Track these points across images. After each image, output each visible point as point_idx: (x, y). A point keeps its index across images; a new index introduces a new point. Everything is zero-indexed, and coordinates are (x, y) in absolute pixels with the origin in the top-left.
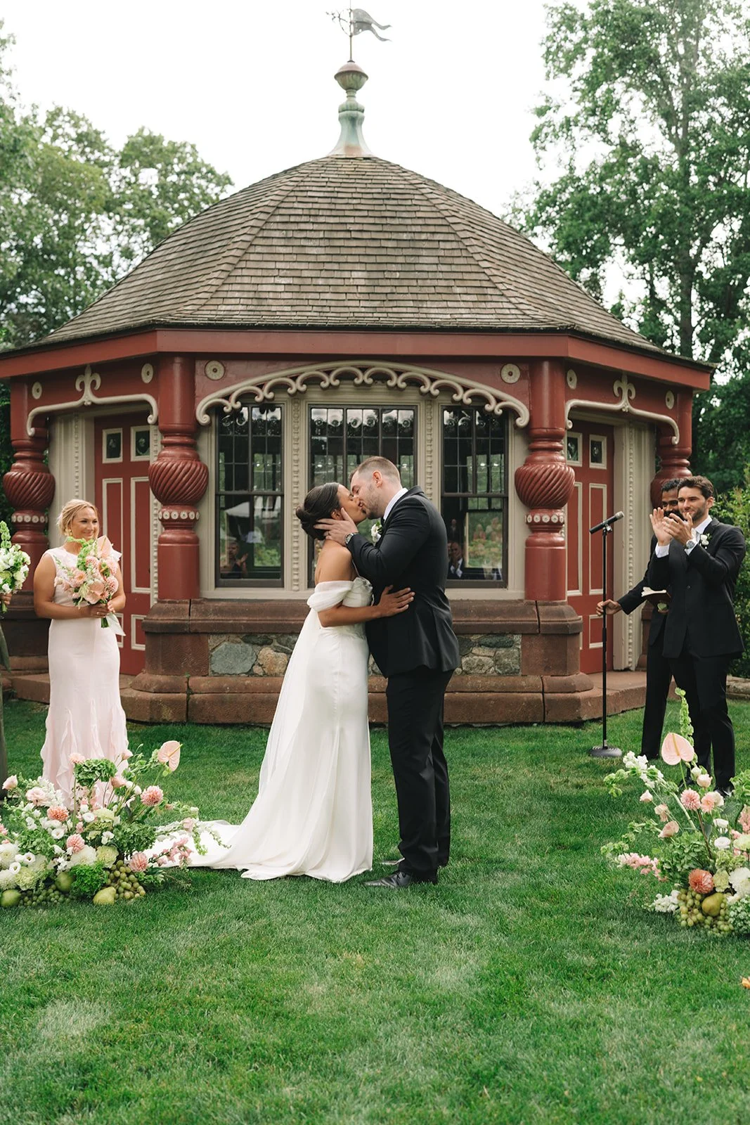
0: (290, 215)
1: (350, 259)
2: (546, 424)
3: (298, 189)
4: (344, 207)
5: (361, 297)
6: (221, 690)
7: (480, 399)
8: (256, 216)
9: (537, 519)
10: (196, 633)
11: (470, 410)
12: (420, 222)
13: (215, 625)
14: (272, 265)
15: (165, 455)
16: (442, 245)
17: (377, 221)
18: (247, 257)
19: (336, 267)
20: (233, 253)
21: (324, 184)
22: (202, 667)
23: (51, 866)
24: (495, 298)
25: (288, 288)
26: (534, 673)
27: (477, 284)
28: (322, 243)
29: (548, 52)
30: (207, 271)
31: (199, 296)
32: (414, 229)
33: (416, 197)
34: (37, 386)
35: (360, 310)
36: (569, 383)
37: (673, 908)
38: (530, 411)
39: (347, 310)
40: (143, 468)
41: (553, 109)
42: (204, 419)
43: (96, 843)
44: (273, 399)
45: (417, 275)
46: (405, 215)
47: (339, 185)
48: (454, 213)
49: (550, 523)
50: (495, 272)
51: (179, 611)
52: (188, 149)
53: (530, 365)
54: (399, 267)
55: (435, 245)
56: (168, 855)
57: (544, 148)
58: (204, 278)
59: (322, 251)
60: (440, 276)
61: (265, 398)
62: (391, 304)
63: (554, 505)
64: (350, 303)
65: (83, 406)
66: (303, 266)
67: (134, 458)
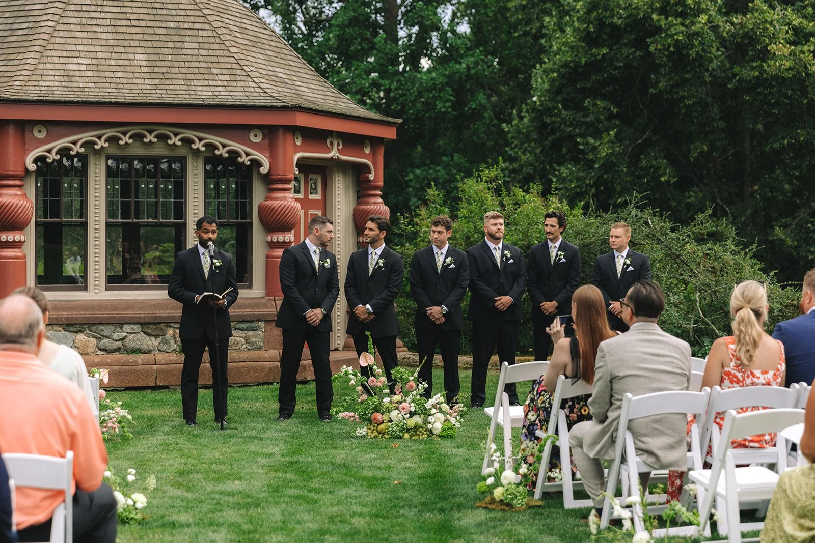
1: (132, 43)
5: (145, 75)
12: (182, 13)
14: (73, 48)
15: (2, 194)
16: (201, 31)
18: (52, 40)
19: (122, 50)
24: (243, 78)
27: (229, 66)
28: (109, 27)
32: (178, 19)
36: (296, 141)
38: (270, 163)
50: (242, 56)
53: (269, 129)
54: (170, 51)
55: (195, 33)
59: (110, 36)
60: (201, 59)
66: (97, 49)
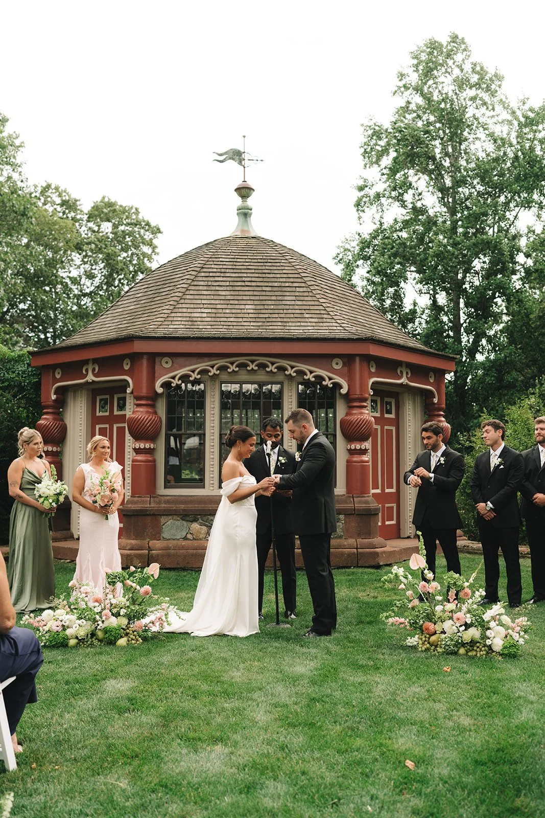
0: (209, 272)
1: (245, 298)
2: (358, 392)
3: (214, 257)
4: (240, 267)
5: (251, 320)
6: (167, 548)
7: (320, 379)
8: (190, 273)
9: (353, 447)
10: (154, 515)
11: (314, 384)
12: (285, 276)
13: (165, 510)
14: (199, 302)
15: (137, 411)
16: (298, 289)
17: (260, 275)
18: (185, 297)
19: (236, 302)
20: (177, 294)
21: (229, 254)
22: (157, 535)
23: (93, 627)
24: (328, 320)
25: (209, 315)
26: (351, 537)
27: (318, 312)
28: (228, 288)
29: (365, 152)
30: (162, 305)
31: (158, 320)
32: (281, 280)
33: (283, 261)
34: (58, 370)
35: (251, 328)
36: (371, 368)
37: (416, 643)
38: (348, 385)
39: (243, 327)
40: (122, 418)
41: (369, 187)
42: (160, 390)
43: (117, 615)
44: (200, 378)
45: (283, 307)
46: (276, 272)
47: (237, 254)
48: (304, 271)
49: (361, 449)
50: (329, 305)
51: (144, 502)
52: (134, 210)
53: (348, 359)
54: (273, 303)
55: (294, 289)
56: (153, 623)
57: (363, 211)
58: (160, 309)
59: (228, 293)
60: (297, 307)
61: (195, 378)
62: (268, 324)
63: (364, 439)
64: (245, 324)
65: (87, 383)
66: (217, 302)
67: (116, 413)
